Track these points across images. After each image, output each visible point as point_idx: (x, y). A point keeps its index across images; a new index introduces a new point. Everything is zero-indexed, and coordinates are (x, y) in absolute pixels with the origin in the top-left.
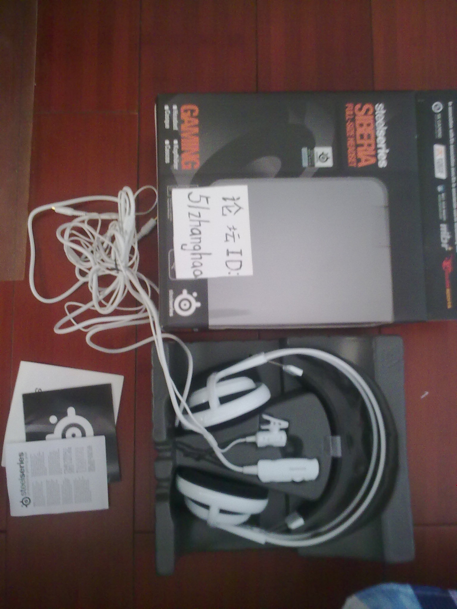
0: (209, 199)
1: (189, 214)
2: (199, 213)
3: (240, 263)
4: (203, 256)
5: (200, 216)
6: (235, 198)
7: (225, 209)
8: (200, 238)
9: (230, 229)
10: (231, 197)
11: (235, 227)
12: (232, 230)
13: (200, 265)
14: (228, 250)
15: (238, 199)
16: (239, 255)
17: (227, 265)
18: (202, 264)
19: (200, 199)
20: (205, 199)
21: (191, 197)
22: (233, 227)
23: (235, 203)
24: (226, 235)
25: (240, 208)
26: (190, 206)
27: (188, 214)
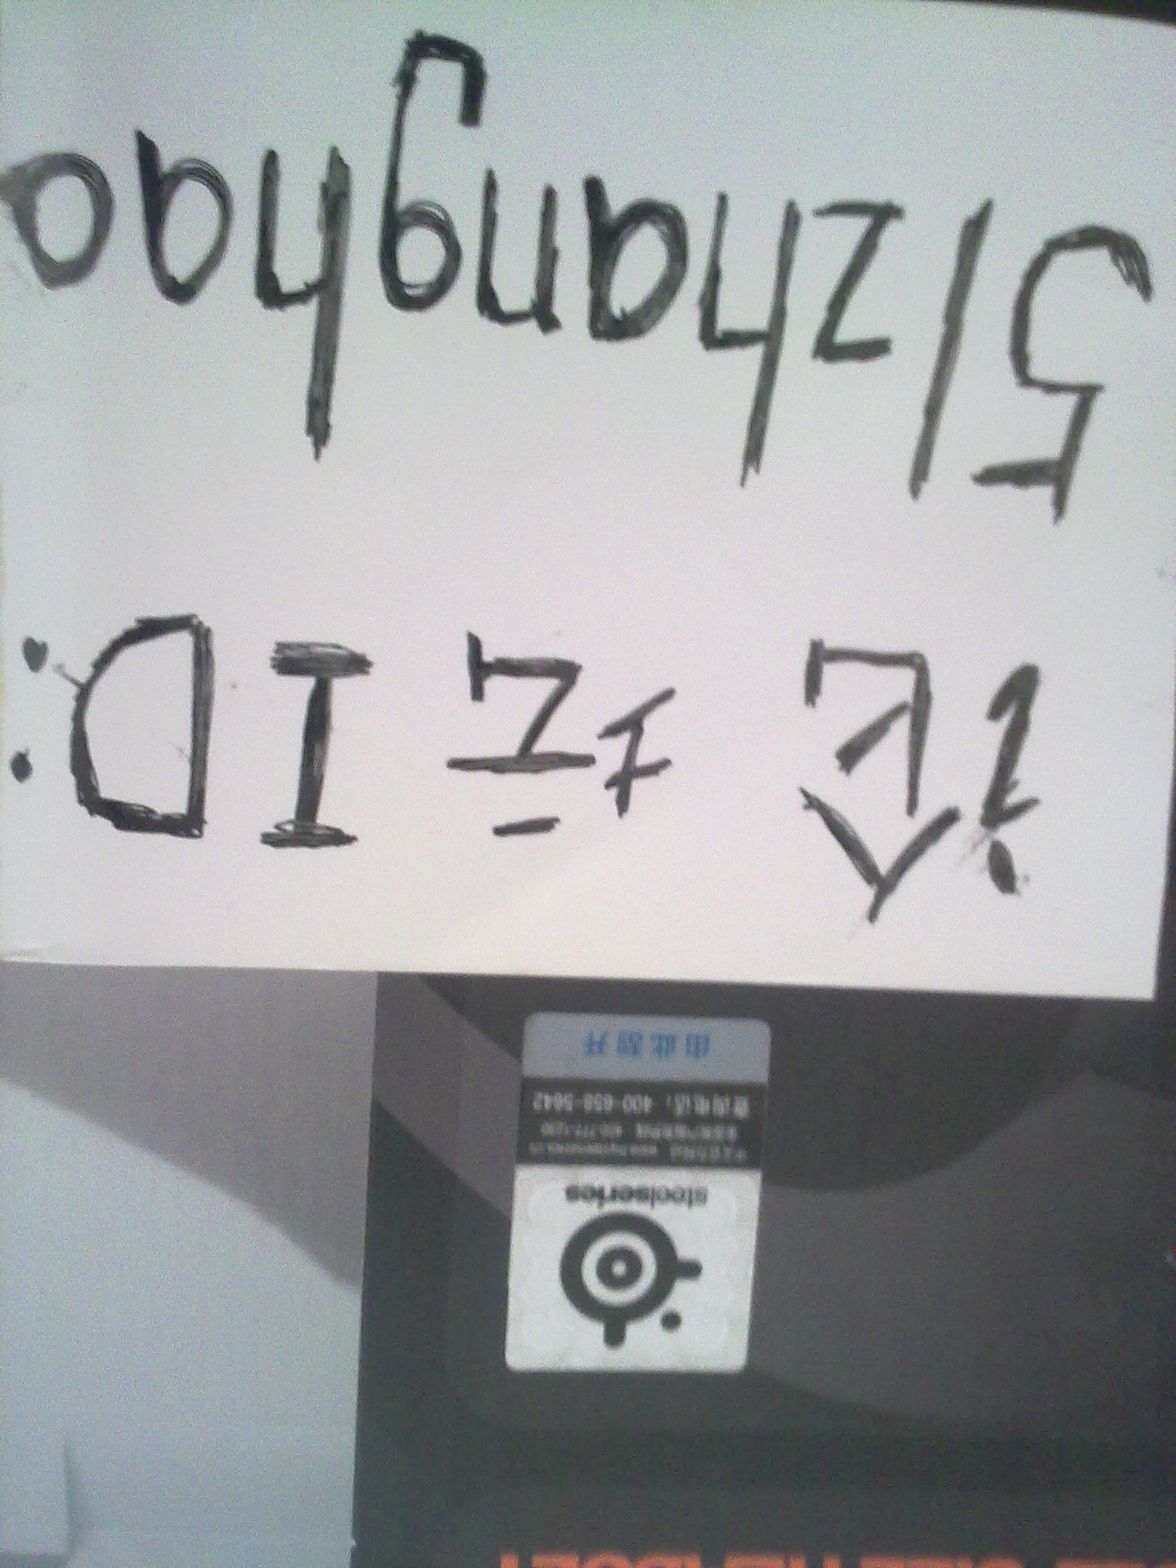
0: (1043, 494)
1: (883, 214)
2: (873, 349)
3: (173, 802)
4: (304, 317)
5: (828, 349)
6: (1008, 834)
7: (900, 684)
8: (544, 315)
9: (632, 725)
10: (1027, 779)
11: (639, 787)
12: (611, 755)
13: (181, 264)
14: (357, 664)
15: (1002, 872)
16: (285, 808)
17: (149, 629)
18: (180, 291)
19: (1052, 388)
20: (1050, 448)
21: (1099, 258)
22: (654, 769)
23: (949, 818)
24: (566, 673)
25: (883, 885)
26: (975, 229)
27: (877, 196)
